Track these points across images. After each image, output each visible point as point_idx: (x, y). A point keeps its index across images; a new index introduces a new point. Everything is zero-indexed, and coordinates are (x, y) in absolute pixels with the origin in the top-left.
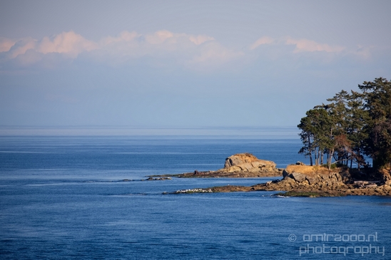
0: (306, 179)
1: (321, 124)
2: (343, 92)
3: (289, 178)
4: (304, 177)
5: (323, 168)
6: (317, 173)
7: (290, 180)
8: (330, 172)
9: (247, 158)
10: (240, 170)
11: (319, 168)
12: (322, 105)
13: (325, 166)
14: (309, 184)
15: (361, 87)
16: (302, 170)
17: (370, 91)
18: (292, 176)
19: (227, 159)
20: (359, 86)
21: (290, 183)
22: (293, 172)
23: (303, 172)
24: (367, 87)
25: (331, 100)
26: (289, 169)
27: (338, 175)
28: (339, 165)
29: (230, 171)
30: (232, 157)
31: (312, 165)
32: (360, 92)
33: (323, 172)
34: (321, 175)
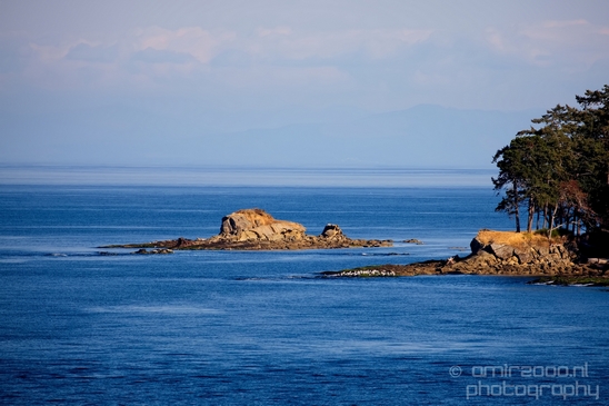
0: (514, 254)
1: (537, 161)
2: (559, 108)
3: (485, 253)
4: (511, 251)
5: (539, 236)
6: (529, 244)
7: (486, 256)
8: (551, 242)
9: (258, 217)
10: (255, 237)
11: (534, 237)
12: (530, 129)
13: (541, 233)
14: (520, 262)
15: (580, 100)
16: (505, 240)
17: (595, 106)
18: (489, 250)
19: (225, 219)
20: (577, 98)
21: (487, 262)
22: (491, 242)
23: (508, 243)
24: (590, 100)
25: (539, 122)
26: (484, 238)
27: (562, 248)
28: (562, 232)
29: (242, 240)
30: (234, 216)
31: (518, 231)
32: (579, 107)
33: (539, 243)
34: (537, 248)
